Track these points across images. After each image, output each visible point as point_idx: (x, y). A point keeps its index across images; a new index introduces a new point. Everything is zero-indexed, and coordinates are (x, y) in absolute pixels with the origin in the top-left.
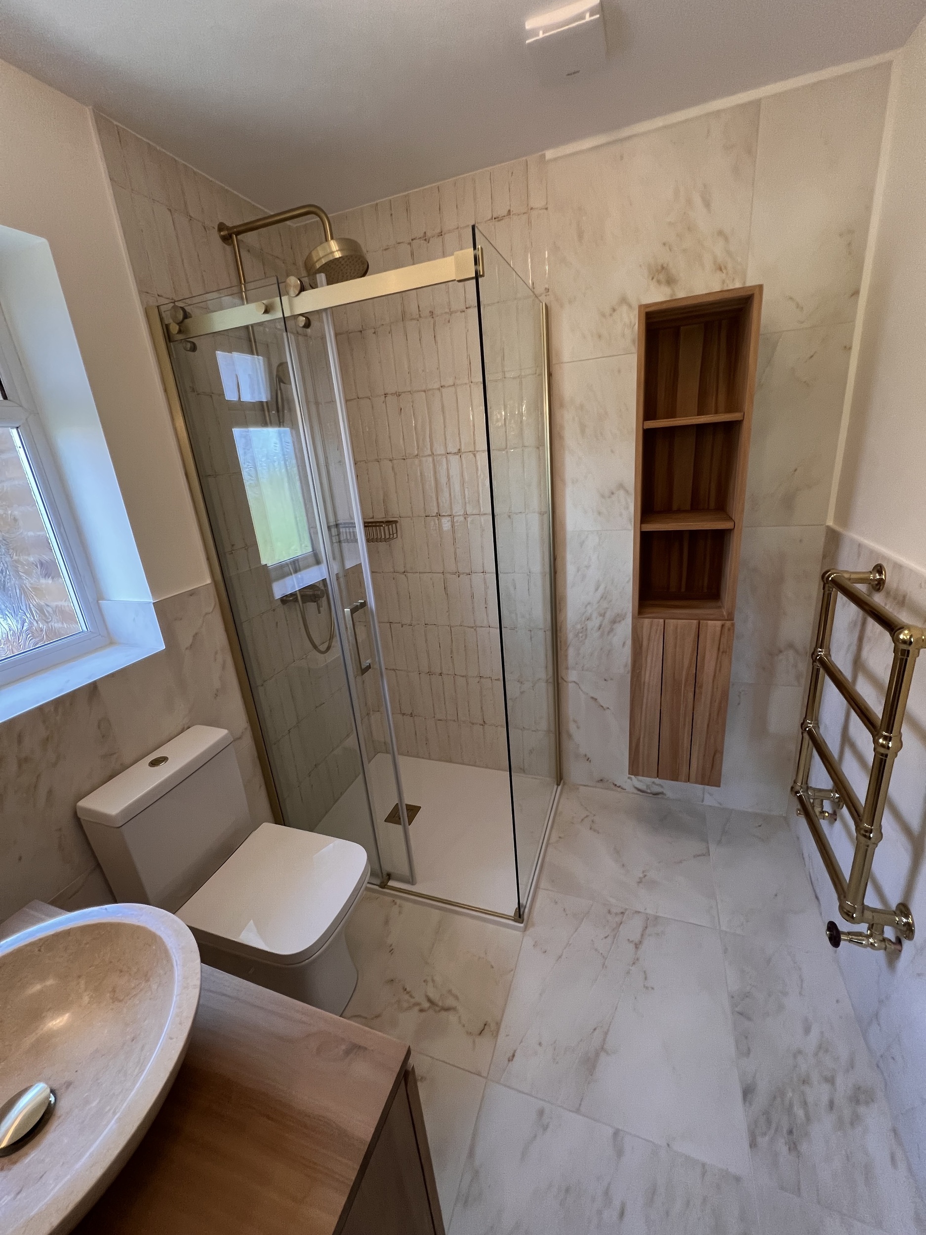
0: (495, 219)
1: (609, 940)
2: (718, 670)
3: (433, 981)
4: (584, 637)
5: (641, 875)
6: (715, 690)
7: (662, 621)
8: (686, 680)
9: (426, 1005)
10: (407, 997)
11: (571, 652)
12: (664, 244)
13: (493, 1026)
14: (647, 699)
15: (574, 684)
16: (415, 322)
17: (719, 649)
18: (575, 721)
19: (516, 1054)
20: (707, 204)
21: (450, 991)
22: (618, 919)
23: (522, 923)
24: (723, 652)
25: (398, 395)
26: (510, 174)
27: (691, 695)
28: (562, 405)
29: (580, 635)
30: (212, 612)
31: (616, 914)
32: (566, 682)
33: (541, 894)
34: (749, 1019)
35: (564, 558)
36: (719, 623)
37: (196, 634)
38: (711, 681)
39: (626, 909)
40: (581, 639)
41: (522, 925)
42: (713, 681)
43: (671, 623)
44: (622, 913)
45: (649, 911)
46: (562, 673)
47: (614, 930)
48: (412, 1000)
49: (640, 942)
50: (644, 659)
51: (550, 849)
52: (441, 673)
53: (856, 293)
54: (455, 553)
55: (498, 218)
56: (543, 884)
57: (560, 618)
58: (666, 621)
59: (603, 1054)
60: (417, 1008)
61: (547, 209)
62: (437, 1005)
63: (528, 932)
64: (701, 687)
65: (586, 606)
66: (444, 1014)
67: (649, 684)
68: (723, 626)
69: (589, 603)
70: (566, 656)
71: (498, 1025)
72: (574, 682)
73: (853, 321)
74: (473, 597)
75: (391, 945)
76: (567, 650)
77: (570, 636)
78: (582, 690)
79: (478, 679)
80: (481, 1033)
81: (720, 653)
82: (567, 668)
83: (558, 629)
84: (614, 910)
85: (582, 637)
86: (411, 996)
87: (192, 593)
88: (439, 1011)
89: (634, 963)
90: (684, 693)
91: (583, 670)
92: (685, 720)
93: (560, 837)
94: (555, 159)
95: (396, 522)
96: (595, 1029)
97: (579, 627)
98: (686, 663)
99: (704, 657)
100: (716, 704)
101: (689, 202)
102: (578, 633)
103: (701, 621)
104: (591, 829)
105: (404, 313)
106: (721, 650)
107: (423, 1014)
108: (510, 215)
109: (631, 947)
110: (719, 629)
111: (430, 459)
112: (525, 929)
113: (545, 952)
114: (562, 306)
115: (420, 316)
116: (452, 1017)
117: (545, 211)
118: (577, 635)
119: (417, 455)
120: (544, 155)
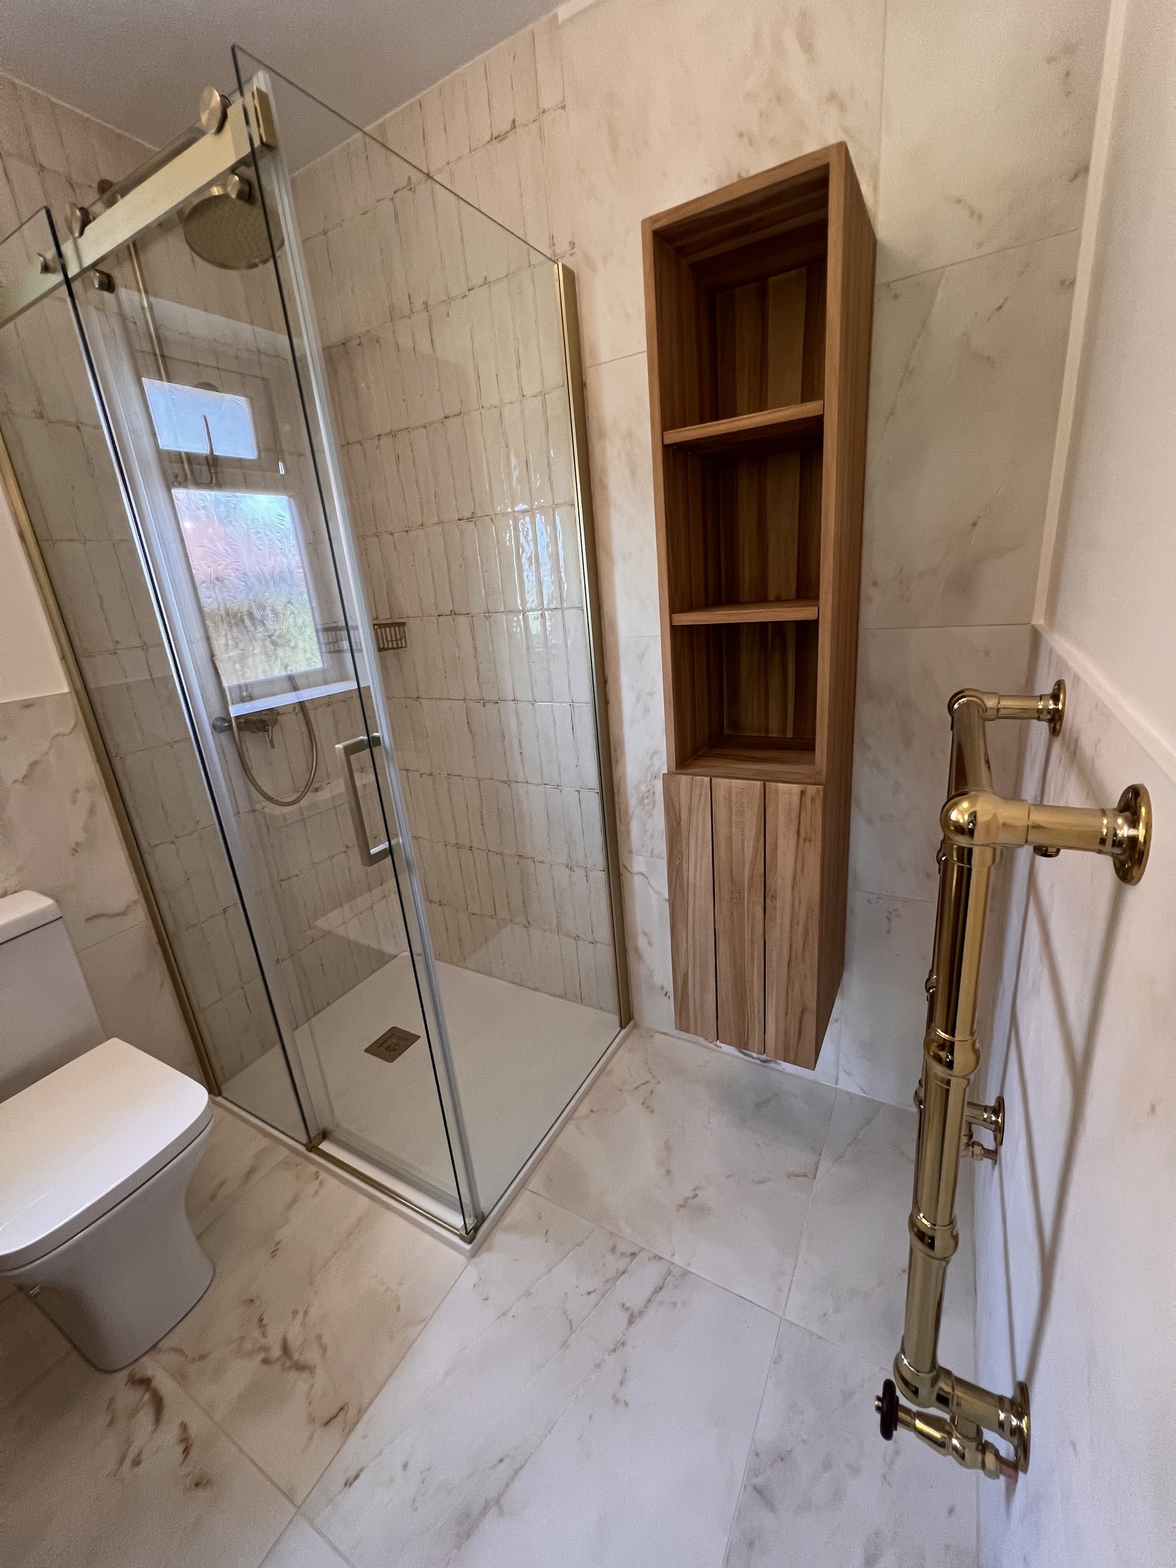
0: (496, 138)
1: (593, 1298)
2: (799, 870)
3: (306, 1313)
4: (651, 805)
5: (690, 1194)
6: (797, 904)
7: (707, 779)
8: (751, 885)
9: (276, 1352)
10: (256, 1334)
11: (635, 827)
12: (741, 135)
13: (352, 1412)
14: (694, 909)
15: (641, 877)
16: (407, 321)
17: (798, 833)
18: (645, 934)
19: (362, 1475)
20: (807, 47)
21: (319, 1337)
22: (622, 1264)
23: (470, 1243)
24: (805, 840)
25: (393, 434)
26: (512, 58)
27: (759, 909)
28: (602, 434)
29: (646, 801)
30: (69, 734)
31: (623, 1255)
32: (630, 872)
33: (526, 1196)
34: (771, 1506)
35: (617, 680)
36: (796, 788)
37: (36, 762)
38: (789, 889)
39: (642, 1249)
40: (647, 808)
41: (468, 1247)
42: (793, 889)
43: (722, 783)
44: (633, 1255)
45: (677, 1260)
46: (624, 859)
47: (607, 1281)
48: (263, 1341)
49: (641, 1313)
50: (684, 842)
51: (570, 1127)
52: (471, 847)
53: (1082, 171)
54: (478, 671)
55: (499, 136)
56: (535, 1183)
57: (617, 773)
58: (713, 779)
59: (493, 1512)
60: (262, 1356)
61: (564, 107)
62: (290, 1359)
63: (476, 1259)
64: (774, 897)
65: (652, 757)
66: (294, 1374)
67: (695, 886)
68: (803, 793)
69: (656, 752)
70: (628, 833)
71: (361, 1412)
72: (642, 874)
73: (1078, 229)
74: (503, 736)
75: (279, 1243)
76: (628, 824)
77: (633, 802)
78: (652, 888)
79: (517, 858)
80: (328, 1423)
81: (801, 841)
82: (631, 852)
83: (616, 790)
84: (623, 1247)
85: (648, 804)
86: (264, 1335)
87: (27, 705)
88: (290, 1368)
89: (614, 1350)
90: (748, 905)
91: (652, 856)
92: (753, 949)
93: (592, 1111)
94: (571, 19)
95: (404, 624)
96: (501, 1461)
97: (643, 788)
98: (749, 853)
99: (776, 844)
100: (800, 929)
101: (778, 47)
102: (643, 798)
103: (767, 783)
104: (643, 1103)
105: (392, 308)
106: (803, 836)
107: (265, 1368)
108: (515, 128)
109: (624, 1317)
110: (796, 798)
111: (439, 529)
112: (474, 1254)
113: (488, 1299)
114: (593, 267)
115: (412, 312)
116: (300, 1383)
117: (562, 111)
118: (641, 801)
119: (422, 525)
120: (555, 17)
